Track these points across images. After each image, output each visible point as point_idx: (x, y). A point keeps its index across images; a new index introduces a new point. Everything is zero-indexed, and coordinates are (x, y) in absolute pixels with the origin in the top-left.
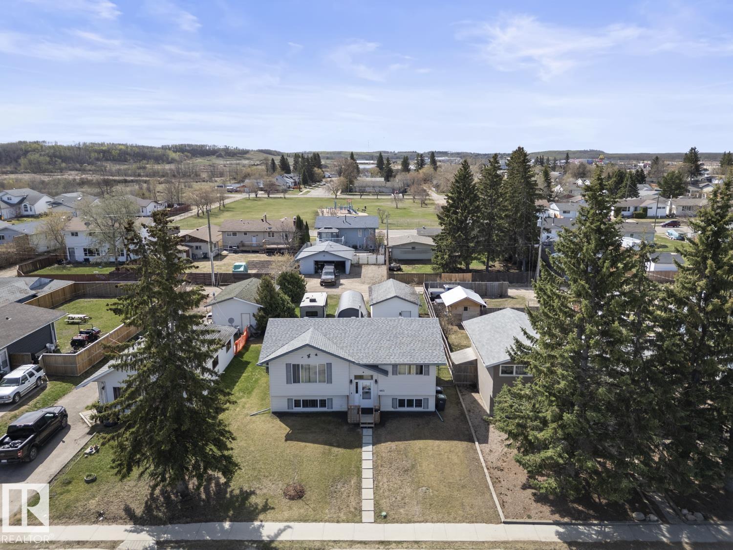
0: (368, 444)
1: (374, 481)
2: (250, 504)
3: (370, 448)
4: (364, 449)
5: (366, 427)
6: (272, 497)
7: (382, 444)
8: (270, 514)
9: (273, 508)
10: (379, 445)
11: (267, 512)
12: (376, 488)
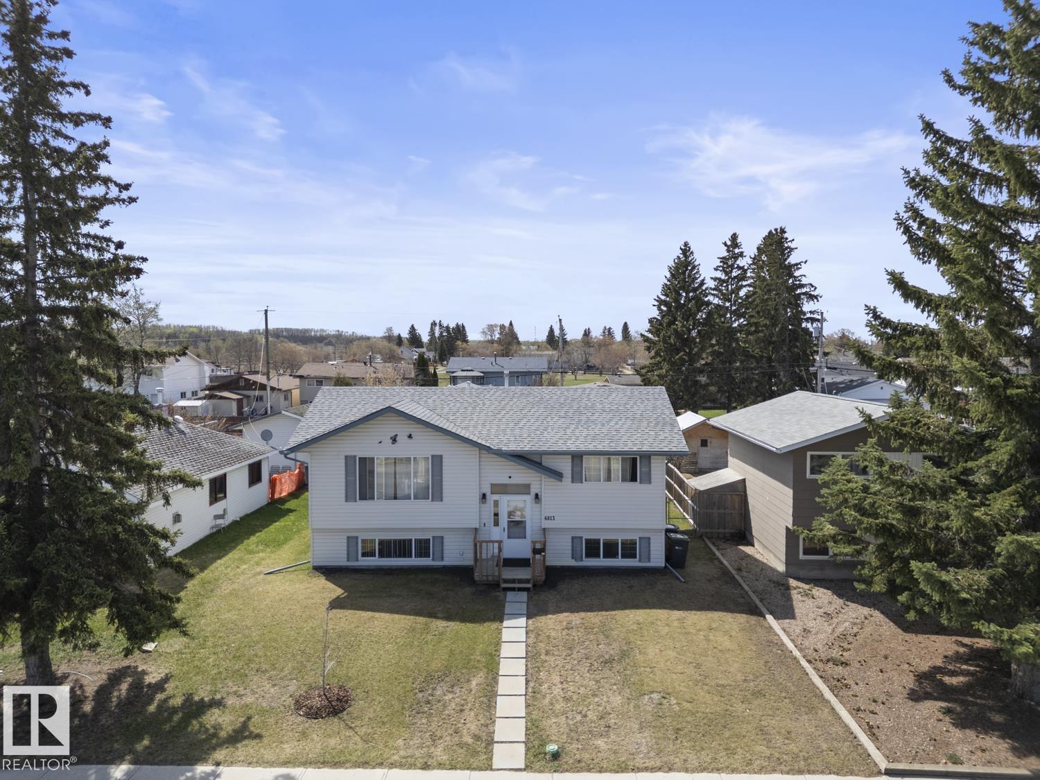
0: (516, 615)
1: (527, 682)
2: (201, 725)
3: (522, 621)
4: (506, 623)
5: (513, 589)
6: (262, 712)
7: (550, 616)
8: (245, 749)
9: (258, 736)
10: (543, 617)
11: (239, 745)
12: (533, 696)
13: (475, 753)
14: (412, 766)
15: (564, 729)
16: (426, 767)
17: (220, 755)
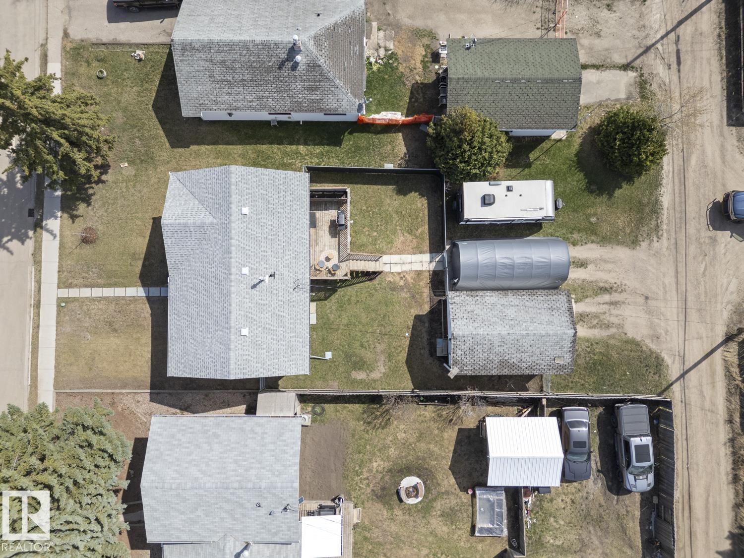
0: (147, 292)
1: (100, 297)
2: (78, 205)
3: (142, 294)
4: (141, 289)
6: (85, 219)
8: (68, 221)
9: (73, 222)
12: (93, 300)
13: (64, 283)
14: (59, 268)
15: (74, 308)
16: (59, 272)
17: (66, 216)
